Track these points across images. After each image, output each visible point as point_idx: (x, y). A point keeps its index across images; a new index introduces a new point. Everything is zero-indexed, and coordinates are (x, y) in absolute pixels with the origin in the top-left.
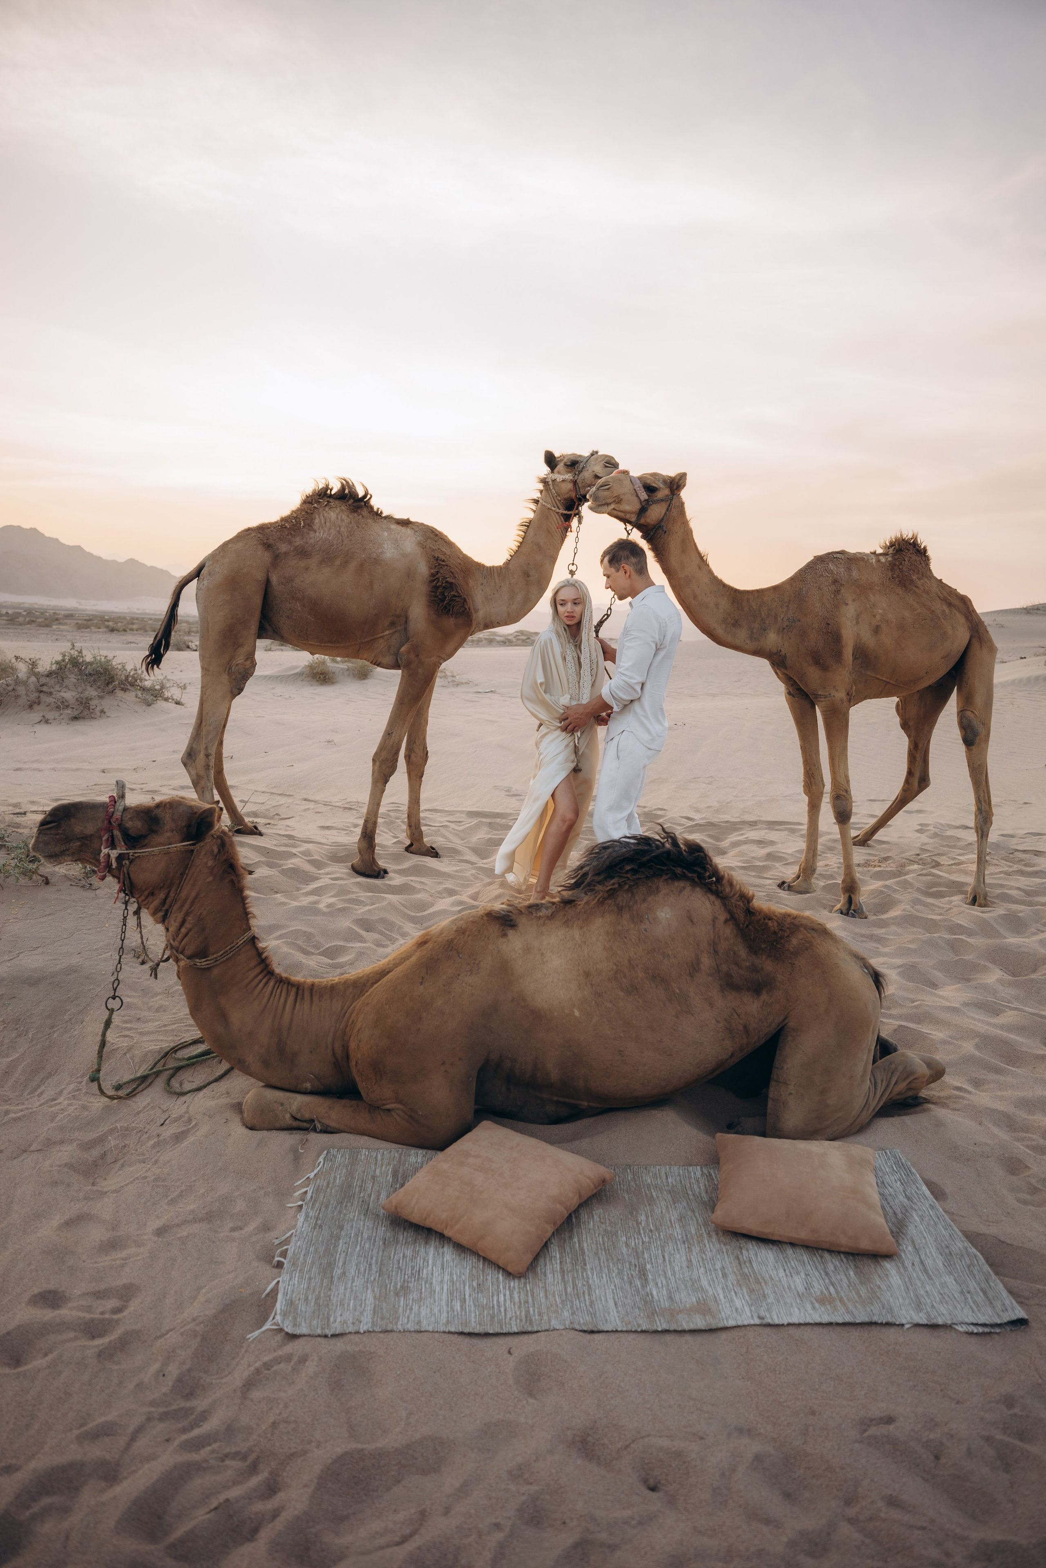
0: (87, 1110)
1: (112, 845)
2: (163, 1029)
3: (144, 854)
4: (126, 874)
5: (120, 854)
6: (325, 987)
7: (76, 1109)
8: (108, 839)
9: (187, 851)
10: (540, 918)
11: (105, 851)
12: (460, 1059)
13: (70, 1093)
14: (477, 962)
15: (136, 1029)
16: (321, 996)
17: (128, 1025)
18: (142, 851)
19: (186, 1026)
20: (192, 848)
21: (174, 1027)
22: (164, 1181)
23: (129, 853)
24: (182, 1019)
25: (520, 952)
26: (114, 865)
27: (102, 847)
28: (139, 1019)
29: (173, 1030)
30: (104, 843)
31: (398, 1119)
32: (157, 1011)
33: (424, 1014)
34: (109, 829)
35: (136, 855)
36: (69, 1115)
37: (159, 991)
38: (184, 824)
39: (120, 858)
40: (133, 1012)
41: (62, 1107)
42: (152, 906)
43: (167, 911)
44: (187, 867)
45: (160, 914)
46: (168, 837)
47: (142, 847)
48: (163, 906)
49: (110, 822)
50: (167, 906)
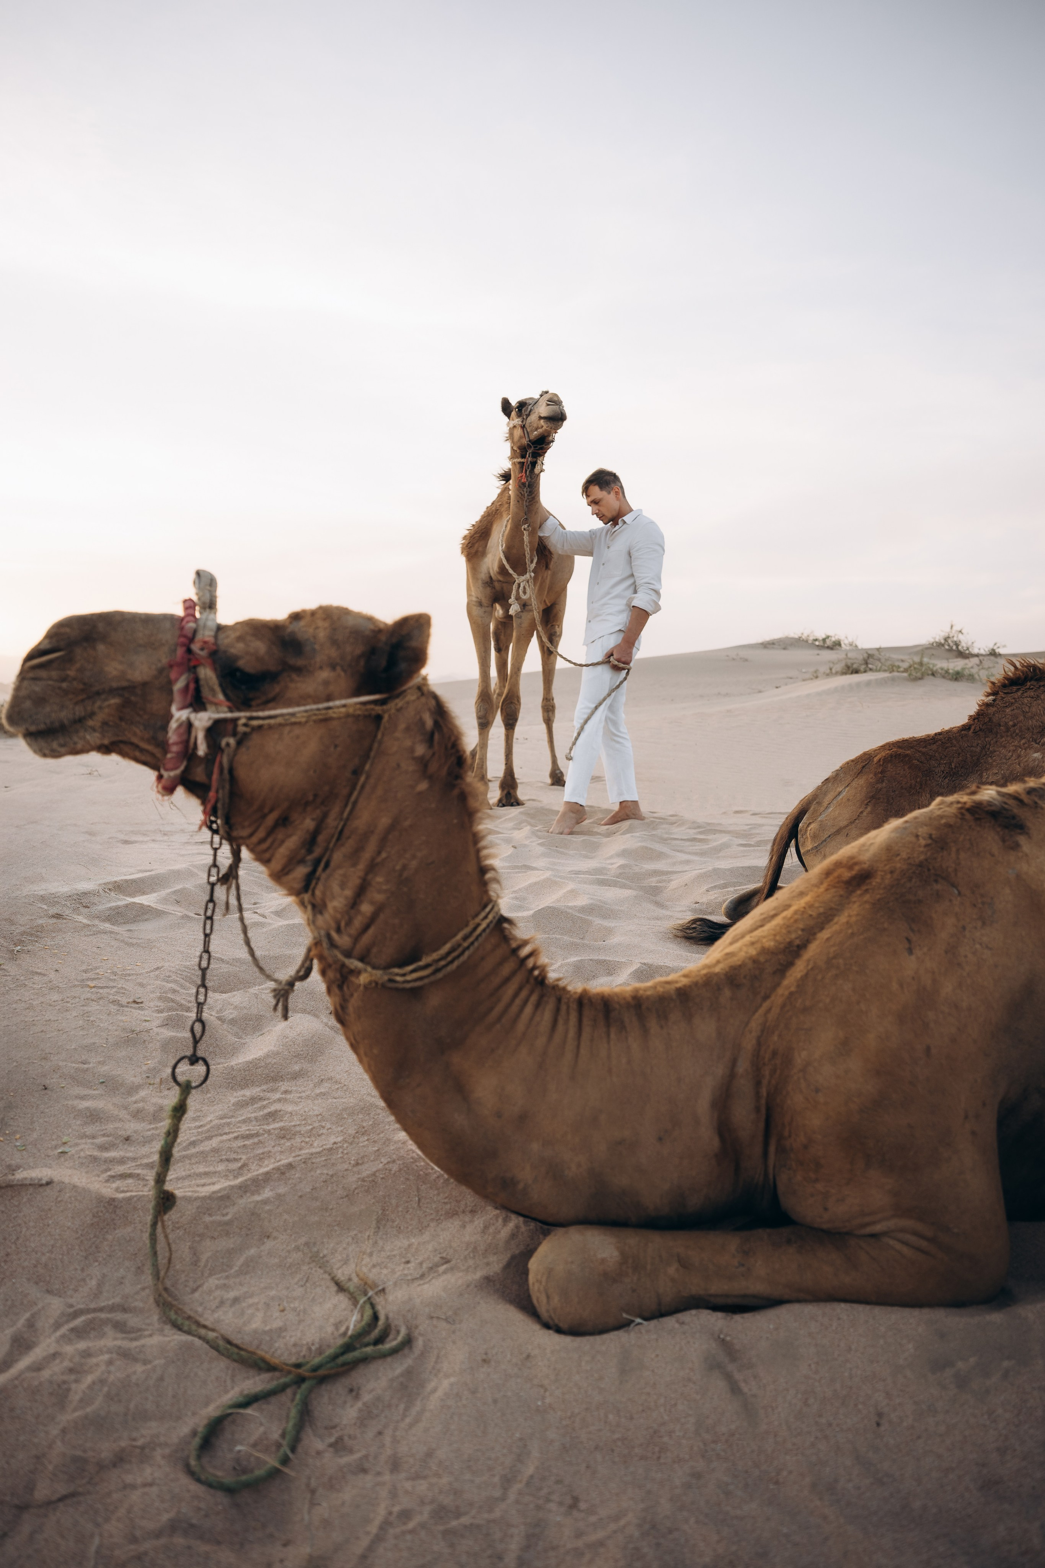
0: (136, 1360)
1: (198, 703)
2: (193, 1151)
3: (272, 721)
4: (226, 771)
5: (217, 723)
7: (110, 1363)
8: (187, 687)
9: (367, 717)
11: (180, 715)
13: (57, 1326)
14: (987, 900)
15: (134, 1159)
17: (112, 1154)
18: (267, 713)
19: (236, 1138)
20: (378, 709)
21: (214, 1142)
22: (458, 1515)
23: (237, 719)
24: (219, 1127)
26: (202, 750)
27: (174, 709)
28: (127, 1139)
29: (215, 1151)
30: (177, 697)
31: (905, 1250)
34: (190, 663)
35: (255, 723)
36: (102, 1382)
37: (138, 1080)
38: (358, 652)
39: (214, 731)
40: (110, 1127)
41: (67, 1364)
42: (282, 852)
43: (317, 862)
44: (366, 757)
45: (301, 871)
46: (326, 683)
47: (267, 703)
48: (310, 851)
49: (189, 651)
50: (317, 851)
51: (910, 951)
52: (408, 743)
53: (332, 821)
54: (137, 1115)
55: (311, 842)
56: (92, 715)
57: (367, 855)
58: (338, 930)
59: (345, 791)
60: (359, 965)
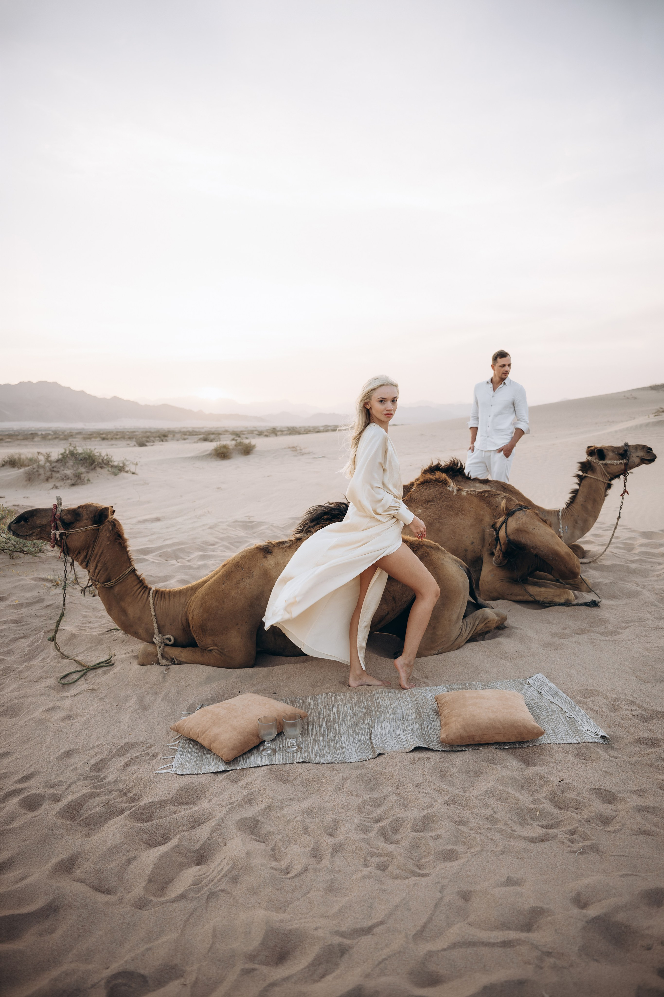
3: (73, 532)
5: (61, 533)
6: (177, 592)
9: (95, 530)
10: (284, 548)
12: (246, 622)
14: (252, 572)
16: (175, 596)
20: (98, 528)
23: (66, 532)
25: (274, 565)
26: (59, 539)
31: (215, 654)
32: (100, 618)
33: (225, 600)
34: (55, 521)
35: (70, 533)
38: (92, 516)
39: (62, 535)
42: (80, 560)
43: (88, 561)
44: (96, 538)
45: (85, 563)
46: (85, 523)
47: (72, 529)
48: (86, 559)
49: (55, 517)
50: (87, 559)
51: (223, 584)
52: (105, 534)
53: (90, 553)
54: (96, 617)
55: (86, 557)
56: (34, 533)
57: (97, 559)
58: (93, 576)
59: (92, 546)
60: (97, 583)
